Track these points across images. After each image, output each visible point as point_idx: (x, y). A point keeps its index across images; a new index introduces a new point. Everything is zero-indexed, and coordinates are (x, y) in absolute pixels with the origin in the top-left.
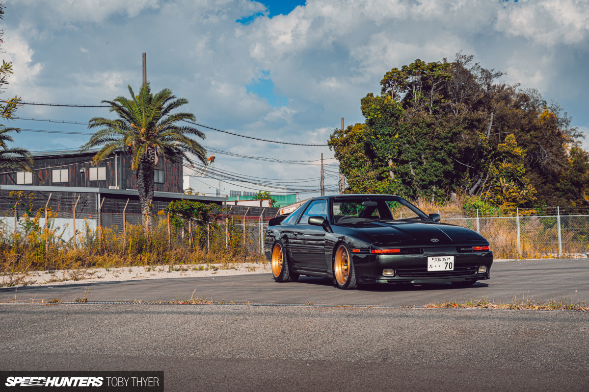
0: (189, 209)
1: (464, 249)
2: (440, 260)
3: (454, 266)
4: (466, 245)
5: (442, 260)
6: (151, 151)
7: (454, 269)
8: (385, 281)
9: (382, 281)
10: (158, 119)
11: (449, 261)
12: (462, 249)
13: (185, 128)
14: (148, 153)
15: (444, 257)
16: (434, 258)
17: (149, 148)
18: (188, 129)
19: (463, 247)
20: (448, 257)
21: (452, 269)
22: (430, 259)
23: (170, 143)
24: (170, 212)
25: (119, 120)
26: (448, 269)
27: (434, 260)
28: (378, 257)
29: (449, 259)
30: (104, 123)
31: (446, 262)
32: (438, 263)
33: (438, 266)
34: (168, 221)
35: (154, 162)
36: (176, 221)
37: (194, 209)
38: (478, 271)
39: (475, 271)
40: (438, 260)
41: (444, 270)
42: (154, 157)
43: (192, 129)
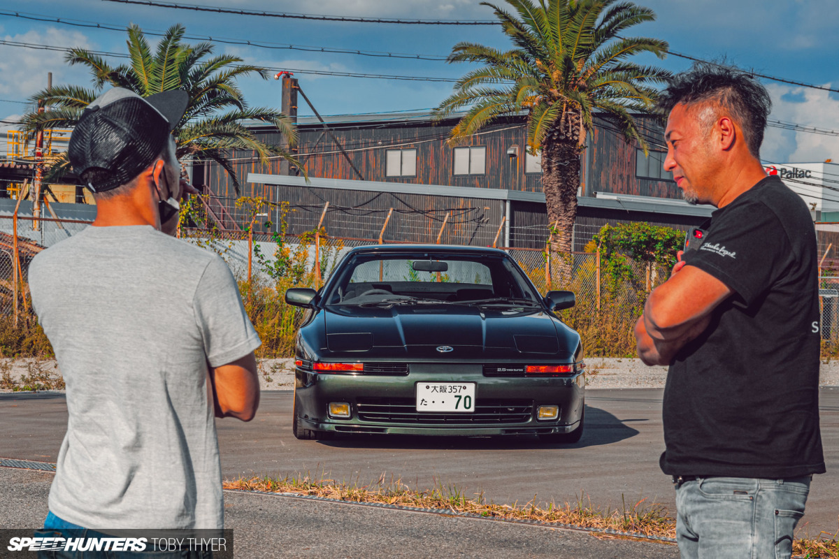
0: (645, 242)
1: (504, 370)
2: (443, 390)
3: (476, 404)
4: (509, 361)
5: (448, 390)
6: (573, 118)
7: (476, 408)
8: (332, 428)
9: (326, 426)
10: (590, 52)
11: (463, 393)
12: (499, 370)
13: (648, 71)
14: (567, 121)
15: (452, 385)
16: (431, 385)
17: (570, 111)
18: (654, 72)
19: (502, 366)
20: (463, 385)
21: (472, 409)
22: (421, 387)
23: (617, 101)
24: (602, 247)
25: (517, 52)
26: (461, 409)
27: (431, 389)
28: (319, 379)
29: (465, 388)
30: (482, 56)
31: (457, 394)
32: (440, 396)
33: (438, 402)
34: (598, 264)
35: (578, 141)
36: (616, 266)
37: (657, 241)
38: (535, 415)
39: (528, 417)
40: (438, 389)
41: (454, 410)
42: (578, 130)
43: (663, 73)
